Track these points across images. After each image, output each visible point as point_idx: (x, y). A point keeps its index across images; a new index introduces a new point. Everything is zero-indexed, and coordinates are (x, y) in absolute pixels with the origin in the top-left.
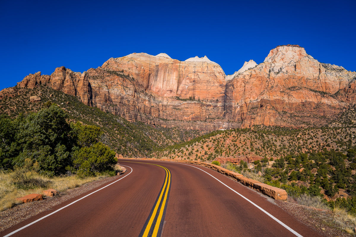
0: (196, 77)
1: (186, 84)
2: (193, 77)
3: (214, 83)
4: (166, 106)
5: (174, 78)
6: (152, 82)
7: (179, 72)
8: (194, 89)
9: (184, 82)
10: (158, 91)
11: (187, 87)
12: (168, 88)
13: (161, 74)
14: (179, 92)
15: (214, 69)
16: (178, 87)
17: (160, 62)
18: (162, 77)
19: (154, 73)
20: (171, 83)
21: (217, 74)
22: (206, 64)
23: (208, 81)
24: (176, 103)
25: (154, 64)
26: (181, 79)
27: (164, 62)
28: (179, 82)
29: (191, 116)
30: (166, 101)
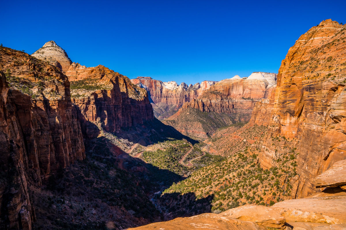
0: (252, 87)
1: (247, 91)
2: (250, 87)
3: (260, 90)
4: (237, 102)
5: (241, 88)
6: (231, 92)
7: (244, 85)
8: (250, 93)
9: (246, 90)
10: (234, 95)
11: (247, 92)
12: (238, 93)
13: (235, 88)
14: (244, 95)
15: (260, 83)
16: (243, 93)
17: (234, 82)
18: (235, 89)
19: (231, 88)
20: (240, 91)
21: (262, 86)
22: (257, 80)
23: (257, 89)
24: (242, 100)
25: (231, 84)
26: (245, 88)
27: (236, 81)
28: (244, 90)
29: (247, 107)
30: (237, 100)
